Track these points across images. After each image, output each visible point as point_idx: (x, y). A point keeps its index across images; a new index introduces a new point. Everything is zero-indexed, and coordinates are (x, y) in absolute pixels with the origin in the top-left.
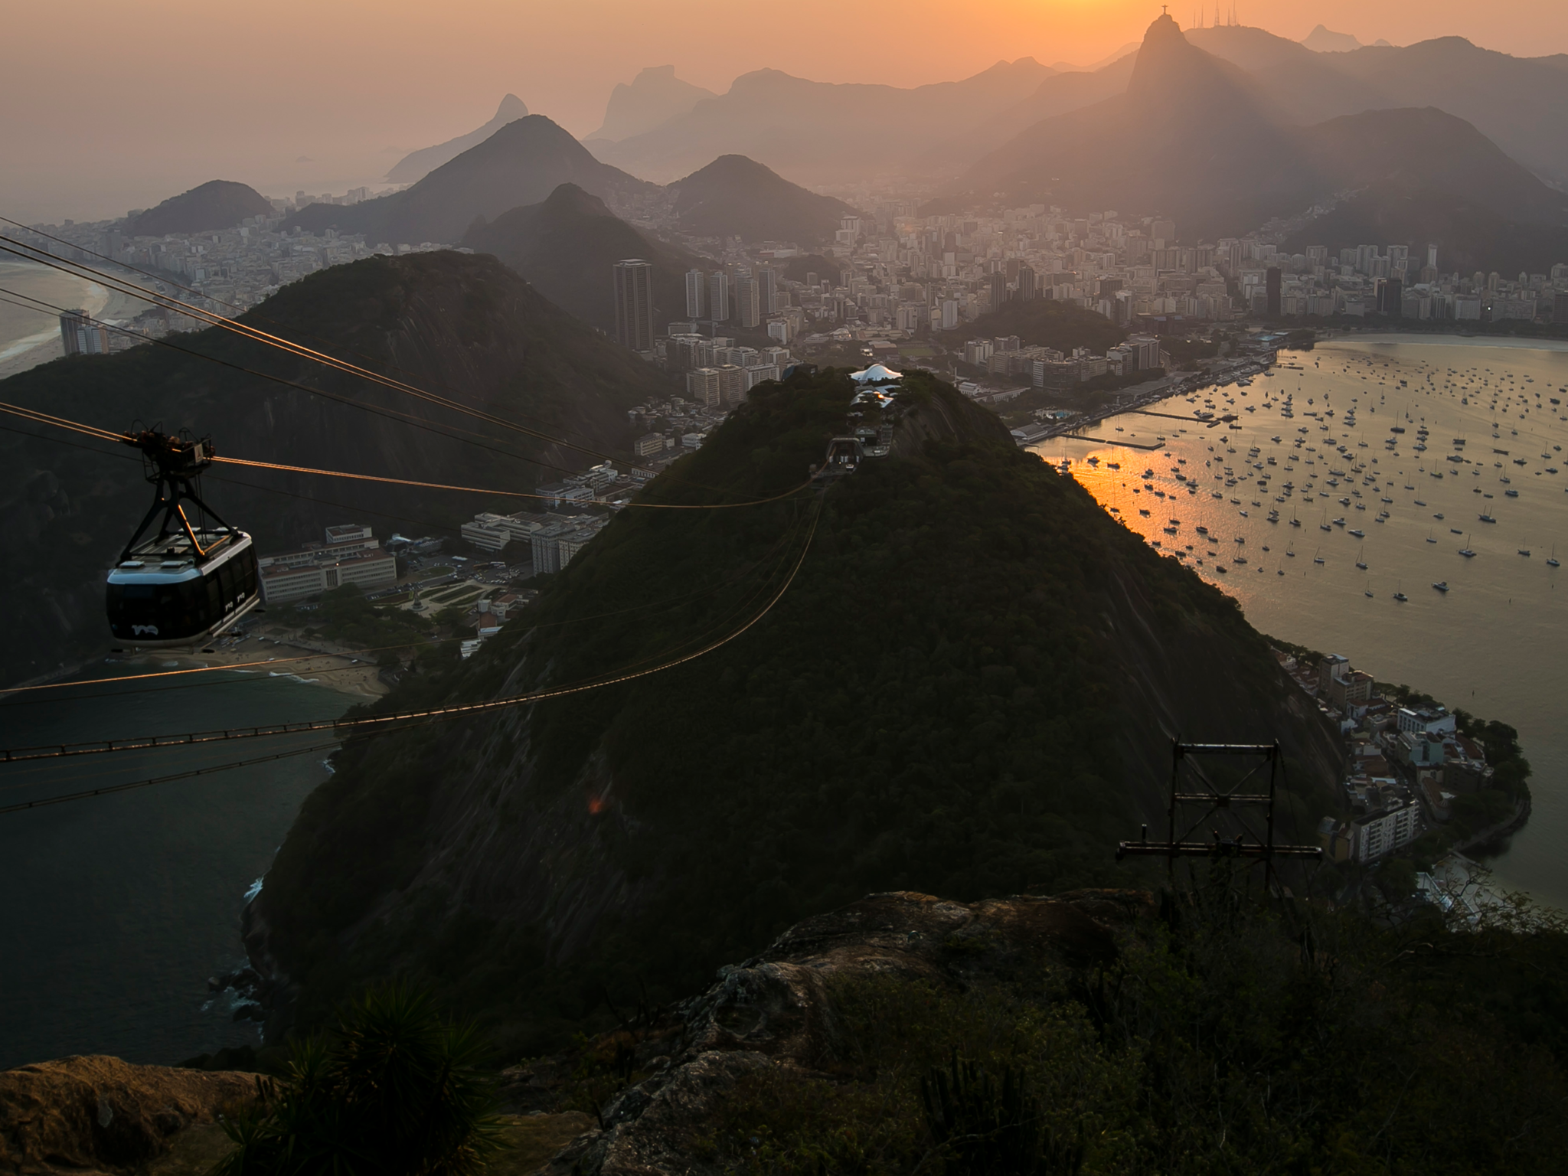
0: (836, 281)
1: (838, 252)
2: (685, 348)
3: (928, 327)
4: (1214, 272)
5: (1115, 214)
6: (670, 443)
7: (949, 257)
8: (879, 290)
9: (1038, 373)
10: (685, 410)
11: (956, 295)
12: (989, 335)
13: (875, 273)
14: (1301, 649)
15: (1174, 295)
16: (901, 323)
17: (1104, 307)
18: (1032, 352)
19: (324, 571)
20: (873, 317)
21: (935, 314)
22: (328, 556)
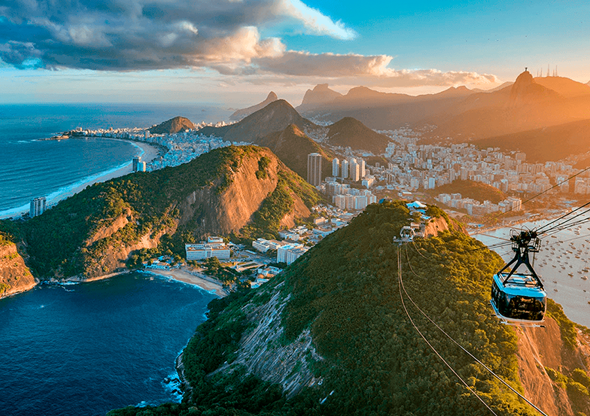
0: (386, 167)
1: (386, 156)
2: (332, 187)
3: (423, 187)
4: (544, 174)
5: (499, 149)
6: (326, 220)
7: (430, 161)
8: (403, 172)
9: (470, 209)
10: (331, 209)
11: (434, 176)
12: (449, 192)
13: (401, 165)
14: (585, 328)
15: (526, 183)
16: (412, 185)
17: (496, 185)
18: (467, 200)
19: (206, 251)
20: (402, 181)
21: (426, 183)
22: (208, 246)
